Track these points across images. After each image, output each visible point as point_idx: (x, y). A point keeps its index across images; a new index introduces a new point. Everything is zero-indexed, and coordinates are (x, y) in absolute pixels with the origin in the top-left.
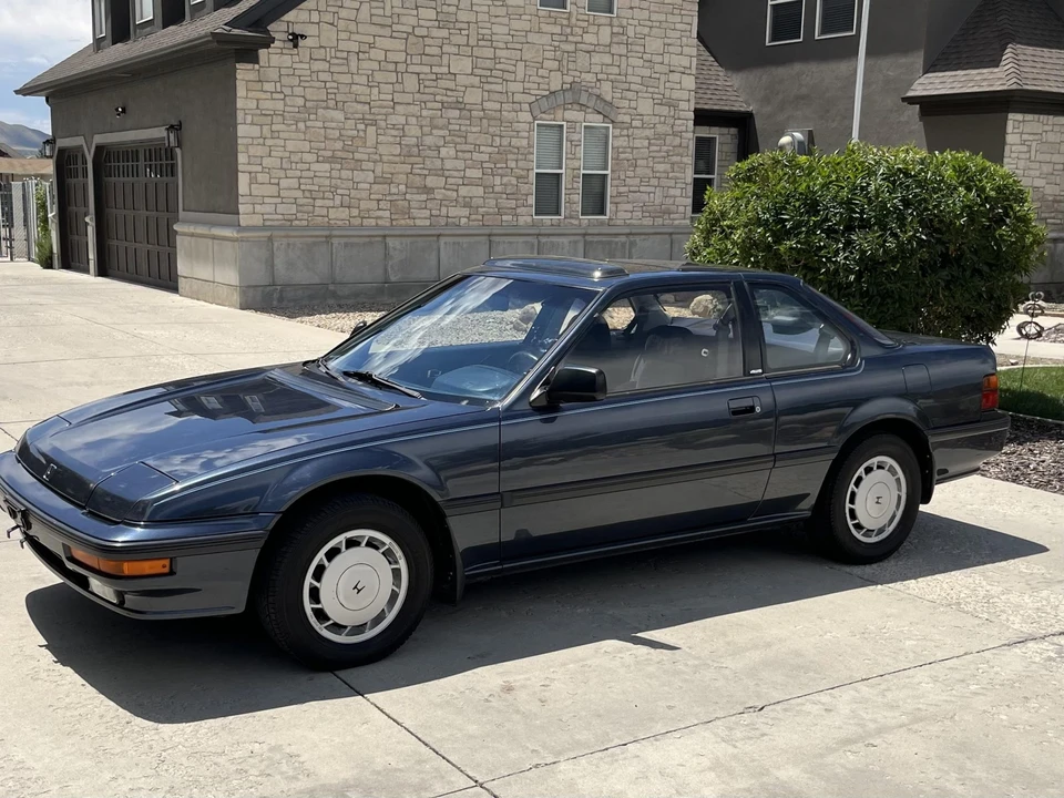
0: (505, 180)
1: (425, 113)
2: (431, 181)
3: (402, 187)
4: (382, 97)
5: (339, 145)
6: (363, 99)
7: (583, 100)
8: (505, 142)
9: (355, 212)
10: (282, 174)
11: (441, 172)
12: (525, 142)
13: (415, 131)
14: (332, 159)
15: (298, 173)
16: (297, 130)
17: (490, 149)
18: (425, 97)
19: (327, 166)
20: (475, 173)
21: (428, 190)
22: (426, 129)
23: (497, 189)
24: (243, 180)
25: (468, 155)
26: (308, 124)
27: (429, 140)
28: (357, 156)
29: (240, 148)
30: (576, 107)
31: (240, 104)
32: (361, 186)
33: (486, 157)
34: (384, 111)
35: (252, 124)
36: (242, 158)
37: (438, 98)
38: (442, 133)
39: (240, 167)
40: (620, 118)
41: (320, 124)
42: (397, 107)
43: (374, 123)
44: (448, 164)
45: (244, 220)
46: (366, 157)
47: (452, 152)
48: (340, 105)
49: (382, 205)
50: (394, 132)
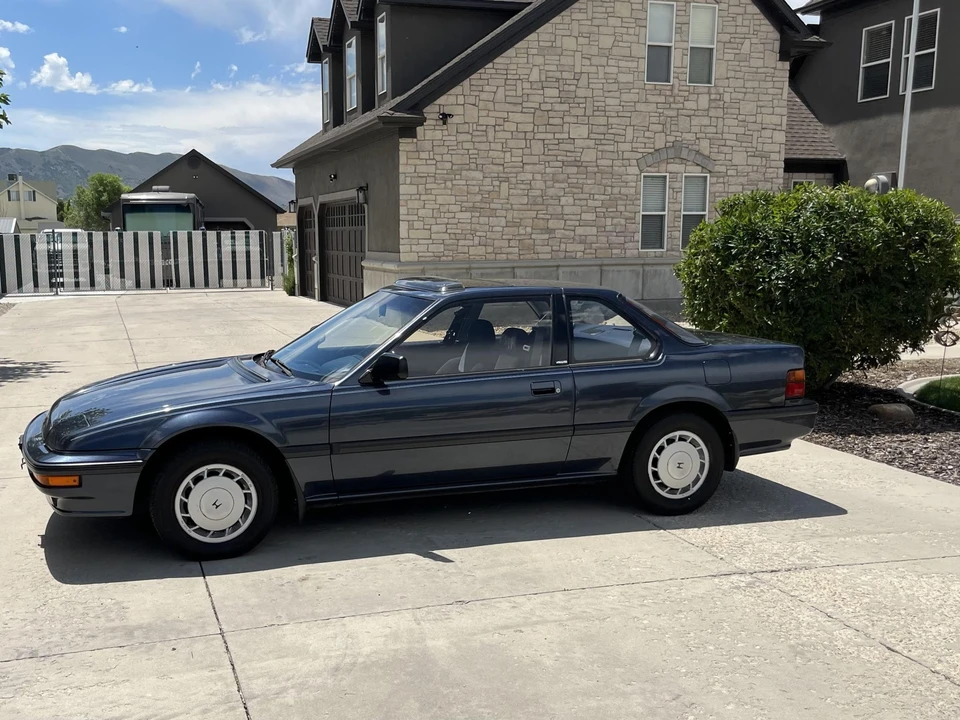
0: (615, 221)
1: (548, 170)
2: (552, 224)
3: (529, 230)
4: (514, 159)
5: (479, 198)
6: (497, 161)
7: (684, 154)
8: (616, 190)
9: (490, 249)
10: (433, 221)
11: (561, 216)
12: (633, 191)
13: (539, 184)
14: (473, 209)
15: (446, 220)
16: (445, 188)
17: (603, 197)
18: (551, 158)
19: (468, 215)
20: (590, 217)
21: (549, 231)
22: (549, 183)
23: (608, 228)
24: (403, 228)
25: (584, 202)
26: (454, 182)
27: (551, 192)
28: (492, 206)
29: (401, 203)
30: (677, 160)
31: (402, 169)
32: (495, 229)
33: (599, 204)
34: (514, 170)
35: (411, 184)
36: (403, 210)
37: (559, 158)
38: (562, 185)
39: (401, 217)
40: (717, 168)
41: (464, 182)
42: (526, 167)
43: (507, 180)
44: (567, 210)
45: (404, 257)
46: (499, 206)
47: (571, 200)
48: (480, 167)
49: (512, 243)
50: (522, 186)
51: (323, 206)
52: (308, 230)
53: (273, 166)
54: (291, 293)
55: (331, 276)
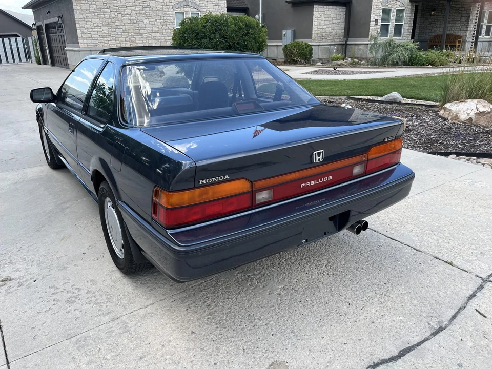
0: (167, 31)
1: (137, 9)
2: (142, 31)
3: (133, 34)
4: (122, 4)
5: (110, 20)
6: (115, 5)
7: (190, 4)
8: (165, 18)
9: (118, 42)
10: (91, 30)
11: (145, 28)
12: (172, 18)
13: (134, 15)
14: (108, 25)
15: (97, 30)
16: (95, 16)
17: (161, 21)
18: (138, 4)
19: (106, 27)
20: (156, 29)
21: (141, 34)
22: (138, 15)
23: (164, 34)
24: (79, 32)
25: (153, 23)
26: (98, 13)
27: (139, 18)
28: (116, 24)
29: (77, 22)
30: (187, 6)
31: (74, 7)
32: (119, 33)
33: (159, 23)
34: (123, 9)
35: (79, 14)
36: (78, 25)
37: (141, 4)
38: (144, 16)
39: (77, 29)
40: (202, 10)
41: (102, 14)
42: (128, 7)
43: (121, 13)
44: (147, 26)
45: (81, 45)
46: (119, 24)
47: (148, 22)
48: (108, 7)
49: (127, 39)
50: (128, 16)
51: (47, 25)
52: (42, 36)
53: (22, 8)
54: (40, 64)
55: (54, 55)
